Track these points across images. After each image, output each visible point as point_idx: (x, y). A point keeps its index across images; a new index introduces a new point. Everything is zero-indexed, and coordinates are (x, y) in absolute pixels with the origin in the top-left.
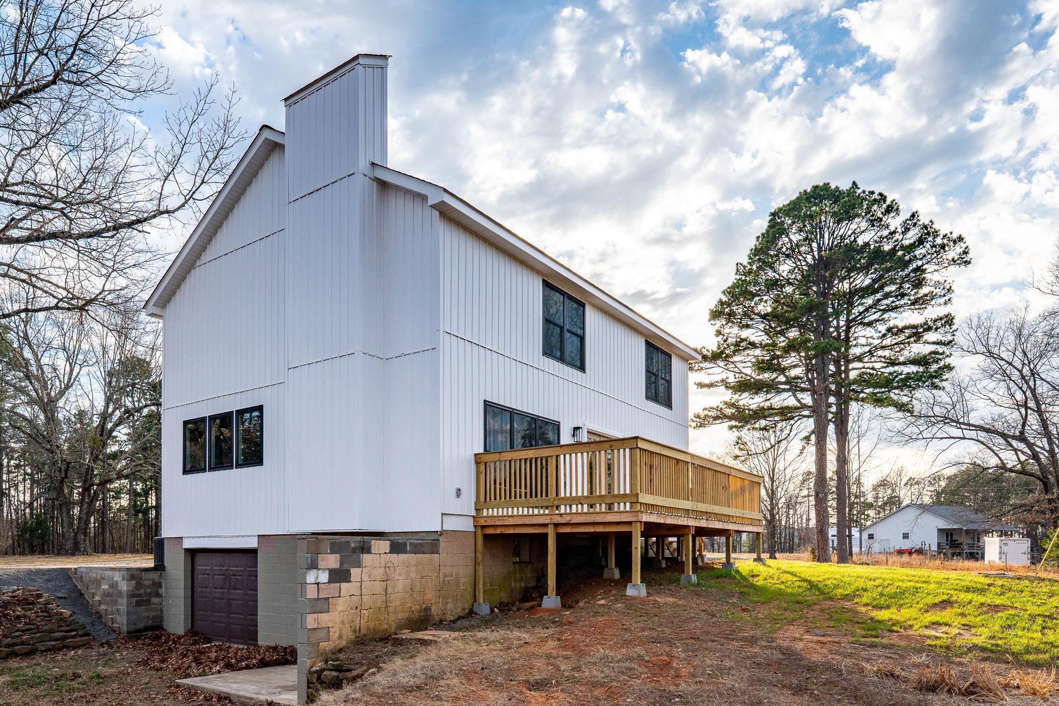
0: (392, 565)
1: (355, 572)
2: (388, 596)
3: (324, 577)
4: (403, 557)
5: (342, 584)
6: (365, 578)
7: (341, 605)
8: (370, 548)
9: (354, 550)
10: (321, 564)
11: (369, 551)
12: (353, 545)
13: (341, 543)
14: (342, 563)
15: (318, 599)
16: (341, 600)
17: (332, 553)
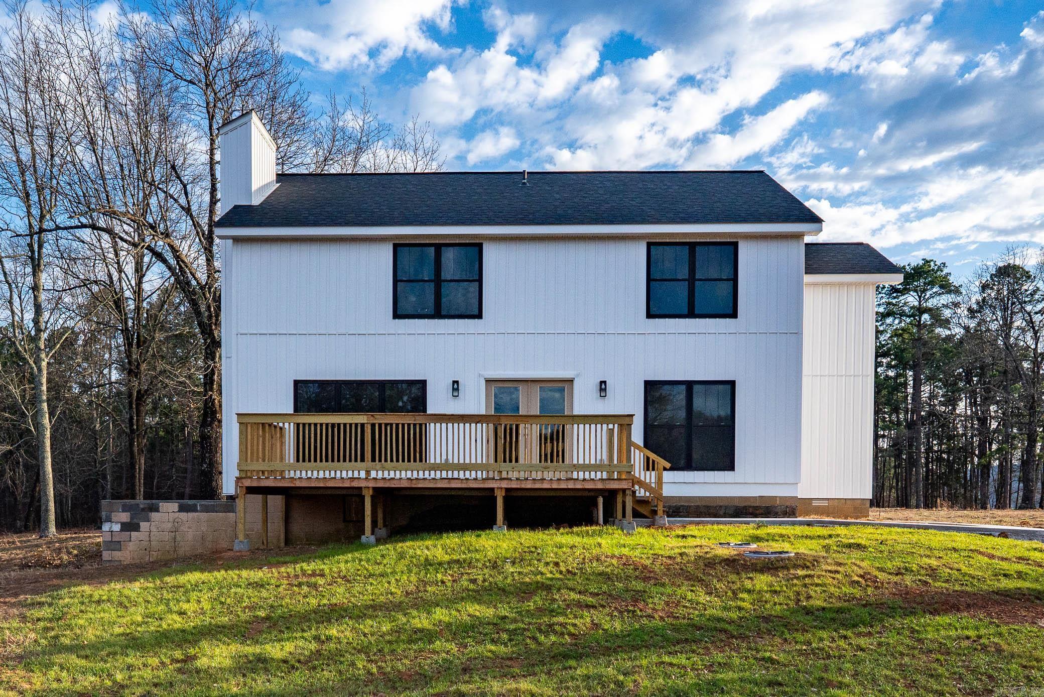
0: (180, 520)
1: (144, 525)
2: (177, 543)
3: (117, 528)
4: (191, 515)
5: (132, 533)
6: (153, 529)
7: (131, 546)
8: (158, 508)
9: (143, 510)
10: (114, 519)
11: (157, 510)
12: (142, 506)
13: (132, 505)
14: (132, 518)
15: (111, 541)
16: (131, 544)
17: (123, 511)
